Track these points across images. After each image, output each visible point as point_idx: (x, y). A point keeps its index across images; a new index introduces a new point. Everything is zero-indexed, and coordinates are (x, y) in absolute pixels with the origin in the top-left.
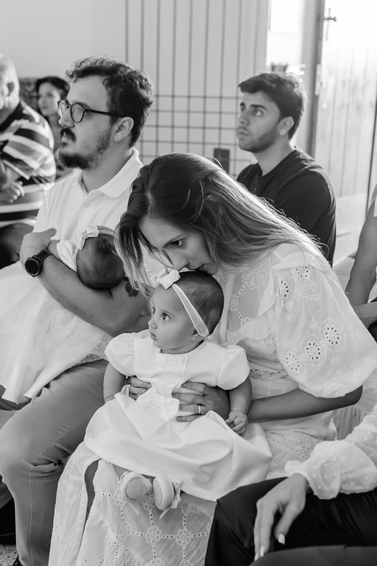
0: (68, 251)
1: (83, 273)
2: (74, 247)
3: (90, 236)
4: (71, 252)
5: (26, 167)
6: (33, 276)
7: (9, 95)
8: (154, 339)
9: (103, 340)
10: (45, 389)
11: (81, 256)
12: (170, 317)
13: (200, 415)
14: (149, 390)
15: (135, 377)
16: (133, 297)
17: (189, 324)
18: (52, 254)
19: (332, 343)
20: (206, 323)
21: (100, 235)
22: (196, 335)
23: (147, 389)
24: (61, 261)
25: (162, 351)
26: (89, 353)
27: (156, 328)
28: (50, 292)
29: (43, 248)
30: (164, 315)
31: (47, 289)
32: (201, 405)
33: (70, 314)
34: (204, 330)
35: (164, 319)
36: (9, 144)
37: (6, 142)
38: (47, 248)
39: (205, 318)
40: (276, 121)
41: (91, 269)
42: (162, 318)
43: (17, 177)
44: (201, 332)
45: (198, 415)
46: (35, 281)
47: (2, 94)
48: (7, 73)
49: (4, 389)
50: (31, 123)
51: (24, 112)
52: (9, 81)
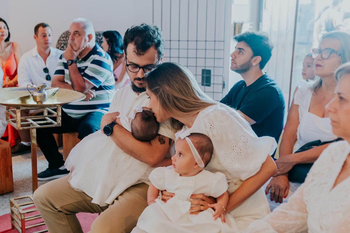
0: (126, 122)
1: (135, 132)
2: (129, 119)
3: (138, 112)
4: (128, 122)
5: (97, 81)
6: (108, 136)
7: (89, 41)
8: (174, 167)
9: (147, 171)
10: (116, 200)
11: (133, 123)
12: (183, 155)
13: (202, 211)
14: (173, 198)
15: (166, 190)
16: (163, 145)
17: (193, 159)
18: (118, 124)
19: (245, 143)
20: (203, 159)
21: (143, 111)
22: (197, 166)
23: (172, 197)
24: (123, 127)
25: (180, 175)
26: (140, 178)
27: (176, 161)
28: (117, 144)
29: (113, 121)
30: (180, 154)
31: (115, 143)
32: (202, 205)
33: (129, 156)
34: (201, 163)
35: (180, 156)
36: (88, 68)
37: (86, 67)
38: (115, 121)
39: (202, 156)
40: (250, 57)
41: (139, 129)
42: (179, 155)
43: (92, 87)
44: (199, 164)
45: (201, 211)
46: (109, 138)
47: (85, 40)
48: (88, 29)
49: (92, 199)
50: (100, 57)
51: (98, 50)
52: (90, 34)
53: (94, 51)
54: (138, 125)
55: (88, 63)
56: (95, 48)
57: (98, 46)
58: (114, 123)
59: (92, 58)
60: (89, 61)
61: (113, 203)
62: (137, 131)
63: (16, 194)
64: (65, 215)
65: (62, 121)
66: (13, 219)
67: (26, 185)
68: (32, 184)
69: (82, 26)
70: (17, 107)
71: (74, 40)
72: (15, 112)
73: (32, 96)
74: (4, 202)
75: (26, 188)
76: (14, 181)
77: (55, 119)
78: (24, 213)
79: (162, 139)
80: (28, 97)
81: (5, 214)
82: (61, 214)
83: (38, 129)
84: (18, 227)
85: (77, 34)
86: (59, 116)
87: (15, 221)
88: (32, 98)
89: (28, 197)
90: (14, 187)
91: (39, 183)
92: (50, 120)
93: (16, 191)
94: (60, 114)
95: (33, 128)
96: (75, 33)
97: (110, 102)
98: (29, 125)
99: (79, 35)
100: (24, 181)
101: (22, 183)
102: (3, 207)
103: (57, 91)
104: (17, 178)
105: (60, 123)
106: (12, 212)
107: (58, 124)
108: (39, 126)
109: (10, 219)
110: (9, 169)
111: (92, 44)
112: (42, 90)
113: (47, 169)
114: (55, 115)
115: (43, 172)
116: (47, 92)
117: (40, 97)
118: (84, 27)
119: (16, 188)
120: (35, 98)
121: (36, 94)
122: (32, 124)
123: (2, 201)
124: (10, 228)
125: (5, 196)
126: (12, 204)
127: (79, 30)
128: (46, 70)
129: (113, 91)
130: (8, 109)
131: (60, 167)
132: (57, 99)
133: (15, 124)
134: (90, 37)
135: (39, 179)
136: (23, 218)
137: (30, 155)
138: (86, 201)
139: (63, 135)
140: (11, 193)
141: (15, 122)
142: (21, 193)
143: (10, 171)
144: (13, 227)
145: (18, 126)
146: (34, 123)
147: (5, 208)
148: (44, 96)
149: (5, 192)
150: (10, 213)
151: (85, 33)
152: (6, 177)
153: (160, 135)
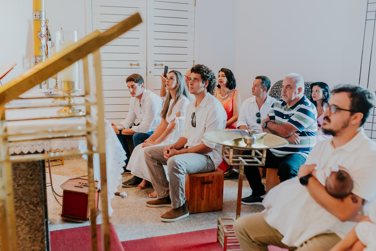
0: (322, 176)
1: (328, 188)
2: (325, 175)
3: (334, 171)
7: (298, 94)
10: (304, 244)
11: (328, 180)
16: (355, 203)
18: (313, 176)
21: (339, 171)
24: (318, 180)
29: (309, 173)
37: (293, 115)
38: (311, 173)
47: (295, 93)
48: (299, 83)
49: (283, 236)
50: (306, 106)
51: (305, 101)
52: (300, 87)
53: (302, 101)
54: (332, 183)
55: (294, 111)
56: (303, 98)
57: (305, 97)
58: (310, 175)
59: (299, 107)
60: (296, 110)
61: (302, 245)
62: (331, 188)
63: (223, 213)
64: (258, 246)
65: (266, 162)
66: (218, 235)
67: (233, 206)
68: (236, 206)
69: (294, 80)
70: (231, 147)
71: (286, 92)
72: (229, 150)
73: (244, 138)
74: (214, 217)
75: (232, 208)
76: (224, 201)
77: (260, 159)
78: (227, 233)
79: (355, 198)
80: (240, 139)
81: (213, 228)
82: (254, 244)
83: (245, 166)
84: (222, 243)
85: (288, 87)
86: (264, 158)
87: (219, 237)
88: (243, 140)
89: (232, 219)
90: (223, 206)
91: (242, 206)
92: (256, 159)
93: (224, 210)
94: (265, 156)
95: (241, 165)
96: (288, 86)
97: (310, 147)
98: (238, 162)
99: (291, 88)
100: (232, 202)
101: (230, 204)
102: (213, 222)
103: (265, 135)
104: (227, 199)
105: (264, 163)
106: (219, 229)
107: (262, 164)
108: (246, 164)
109: (216, 233)
110: (221, 192)
111: (301, 95)
112: (252, 135)
113: (251, 196)
114: (260, 157)
115: (247, 197)
116: (256, 136)
117: (250, 140)
118: (296, 82)
119: (224, 208)
120: (246, 141)
121: (247, 137)
122: (241, 161)
123: (213, 217)
124: (216, 241)
125: (216, 213)
126: (219, 223)
127: (291, 84)
128: (258, 115)
129: (315, 137)
130: (223, 147)
131: (261, 196)
132: (264, 142)
133: (228, 159)
134: (300, 90)
135: (242, 202)
136: (226, 235)
137: (238, 180)
138: (277, 237)
139: (267, 169)
140: (220, 211)
141: (228, 157)
142: (228, 213)
143: (221, 193)
144: (218, 241)
145: (230, 162)
146: (243, 161)
147: (214, 223)
148: (254, 139)
149: (215, 210)
150: (216, 228)
151: (295, 86)
152: (218, 198)
153: (353, 194)
